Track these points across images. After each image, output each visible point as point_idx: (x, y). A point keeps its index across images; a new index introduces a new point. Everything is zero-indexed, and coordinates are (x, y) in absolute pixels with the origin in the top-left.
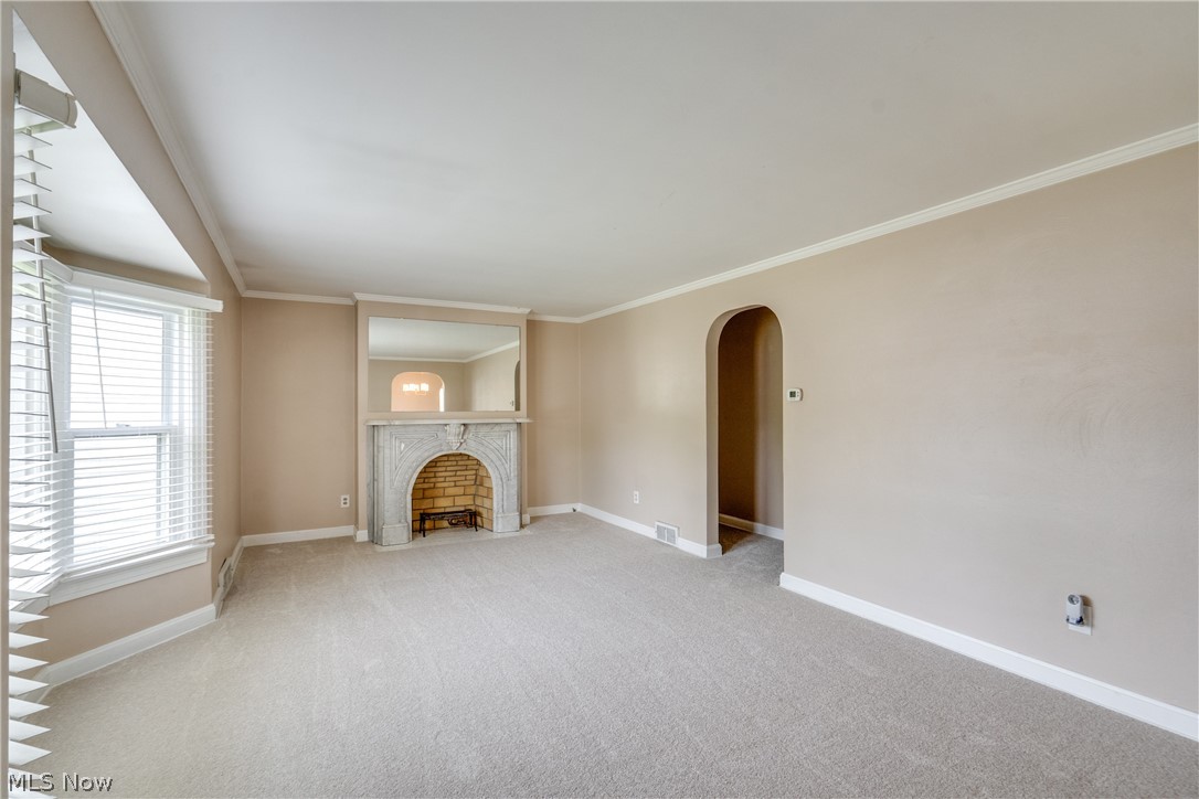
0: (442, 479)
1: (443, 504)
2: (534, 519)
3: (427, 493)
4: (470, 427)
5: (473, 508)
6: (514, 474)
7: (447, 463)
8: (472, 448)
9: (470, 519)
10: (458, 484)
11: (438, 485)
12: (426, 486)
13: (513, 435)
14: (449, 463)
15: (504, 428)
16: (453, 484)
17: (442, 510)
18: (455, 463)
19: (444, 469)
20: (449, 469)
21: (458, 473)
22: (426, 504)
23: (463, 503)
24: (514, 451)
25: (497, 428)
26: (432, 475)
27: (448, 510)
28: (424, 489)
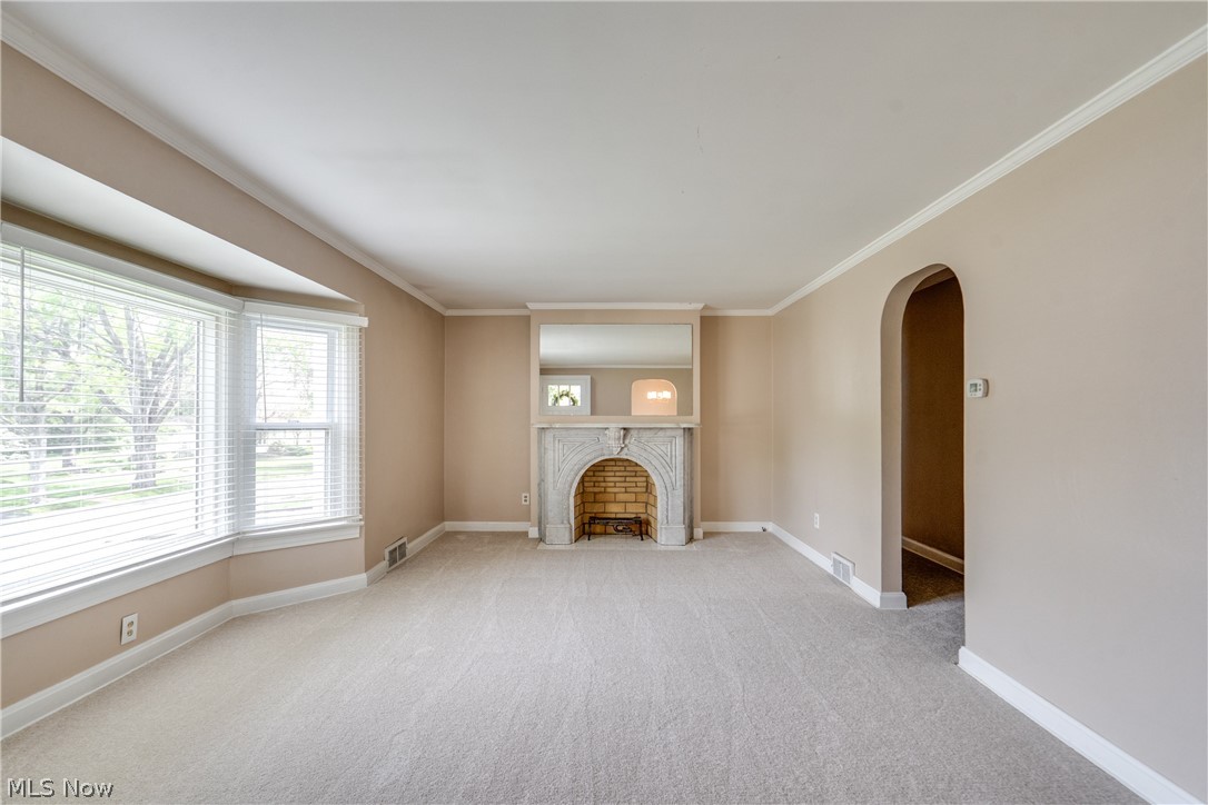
0: (612, 484)
1: (614, 510)
2: (707, 535)
3: (599, 497)
4: (632, 432)
5: (643, 516)
6: (680, 483)
7: (615, 468)
8: (634, 452)
9: (640, 528)
10: (629, 490)
11: (609, 490)
12: (596, 490)
13: (680, 442)
14: (618, 468)
15: (669, 433)
16: (623, 490)
17: (613, 516)
18: (623, 469)
19: (612, 474)
20: (617, 474)
21: (628, 479)
22: (597, 508)
23: (633, 510)
24: (680, 459)
25: (661, 433)
26: (602, 479)
27: (619, 516)
28: (595, 493)
